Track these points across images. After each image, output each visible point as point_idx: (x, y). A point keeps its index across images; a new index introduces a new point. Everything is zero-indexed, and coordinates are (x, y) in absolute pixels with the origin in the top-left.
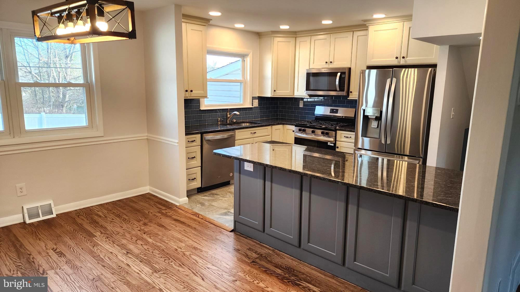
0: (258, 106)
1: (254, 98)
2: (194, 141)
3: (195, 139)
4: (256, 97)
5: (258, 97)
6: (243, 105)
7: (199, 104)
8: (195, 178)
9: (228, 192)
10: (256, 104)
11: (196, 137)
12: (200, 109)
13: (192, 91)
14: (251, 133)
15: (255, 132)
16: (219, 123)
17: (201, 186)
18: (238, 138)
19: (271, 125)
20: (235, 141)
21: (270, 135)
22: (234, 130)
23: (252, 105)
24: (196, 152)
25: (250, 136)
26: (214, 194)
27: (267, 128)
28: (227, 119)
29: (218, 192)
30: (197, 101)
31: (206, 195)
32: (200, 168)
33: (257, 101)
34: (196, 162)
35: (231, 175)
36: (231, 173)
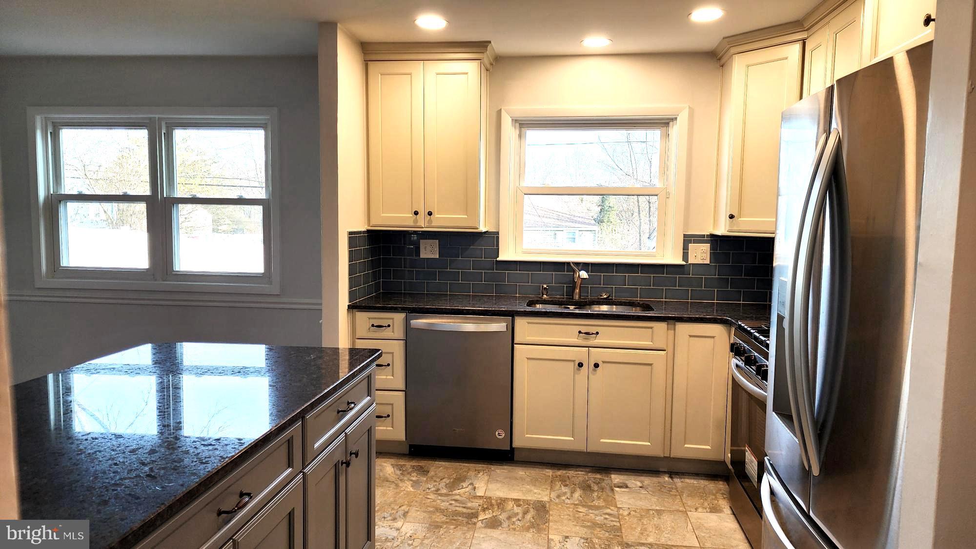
0: (708, 262)
1: (688, 239)
2: (389, 326)
3: (390, 322)
4: (702, 237)
5: (713, 236)
6: (655, 256)
7: (498, 245)
8: (388, 416)
9: (458, 476)
10: (699, 256)
11: (393, 319)
12: (498, 259)
13: (430, 214)
14: (580, 332)
15: (597, 333)
16: (545, 296)
17: (406, 439)
18: (528, 338)
19: (670, 319)
20: (515, 345)
21: (665, 348)
22: (512, 314)
23: (685, 256)
24: (392, 353)
25: (576, 340)
26: (426, 469)
27: (651, 328)
28: (574, 288)
29: (441, 468)
30: (492, 239)
31: (409, 464)
32: (402, 394)
33: (706, 247)
34: (392, 377)
35: (500, 434)
36: (500, 431)
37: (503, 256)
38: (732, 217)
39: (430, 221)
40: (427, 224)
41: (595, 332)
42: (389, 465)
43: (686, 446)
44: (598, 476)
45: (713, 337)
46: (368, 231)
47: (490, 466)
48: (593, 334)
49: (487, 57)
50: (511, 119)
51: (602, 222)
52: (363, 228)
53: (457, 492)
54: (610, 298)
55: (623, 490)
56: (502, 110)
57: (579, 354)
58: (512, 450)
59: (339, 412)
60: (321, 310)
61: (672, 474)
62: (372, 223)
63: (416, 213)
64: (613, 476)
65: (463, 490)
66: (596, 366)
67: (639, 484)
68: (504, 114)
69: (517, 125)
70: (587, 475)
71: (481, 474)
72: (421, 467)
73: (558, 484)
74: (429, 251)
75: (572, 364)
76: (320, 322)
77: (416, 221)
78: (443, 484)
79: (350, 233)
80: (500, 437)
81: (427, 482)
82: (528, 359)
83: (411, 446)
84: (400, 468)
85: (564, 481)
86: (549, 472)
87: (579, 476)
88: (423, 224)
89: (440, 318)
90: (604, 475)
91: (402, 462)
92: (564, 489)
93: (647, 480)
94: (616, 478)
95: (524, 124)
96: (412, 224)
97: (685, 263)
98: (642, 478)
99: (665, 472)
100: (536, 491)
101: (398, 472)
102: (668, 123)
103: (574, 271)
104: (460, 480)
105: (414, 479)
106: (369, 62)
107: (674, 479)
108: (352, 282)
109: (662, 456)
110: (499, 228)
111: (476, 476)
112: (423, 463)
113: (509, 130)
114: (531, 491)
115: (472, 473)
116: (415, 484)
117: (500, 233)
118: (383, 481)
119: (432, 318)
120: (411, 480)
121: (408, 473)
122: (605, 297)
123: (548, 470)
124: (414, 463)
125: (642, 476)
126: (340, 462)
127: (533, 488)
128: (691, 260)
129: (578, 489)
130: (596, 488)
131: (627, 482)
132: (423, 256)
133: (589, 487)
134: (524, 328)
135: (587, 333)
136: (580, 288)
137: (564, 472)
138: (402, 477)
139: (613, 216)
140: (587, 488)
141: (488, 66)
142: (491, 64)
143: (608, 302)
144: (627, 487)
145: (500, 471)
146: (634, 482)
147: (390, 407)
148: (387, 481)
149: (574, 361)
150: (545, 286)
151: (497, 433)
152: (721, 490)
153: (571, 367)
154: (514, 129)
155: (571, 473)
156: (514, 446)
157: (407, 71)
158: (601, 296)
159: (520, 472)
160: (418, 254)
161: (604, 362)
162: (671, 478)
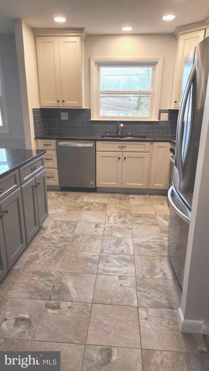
0: (167, 120)
1: (161, 111)
2: (50, 145)
4: (166, 110)
5: (169, 110)
6: (148, 118)
7: (90, 114)
8: (52, 177)
9: (78, 196)
10: (164, 118)
11: (51, 142)
12: (90, 120)
13: (63, 101)
14: (119, 147)
15: (126, 147)
16: (108, 134)
17: (59, 185)
18: (101, 149)
19: (151, 141)
20: (96, 152)
21: (149, 151)
22: (95, 140)
23: (159, 118)
24: (52, 155)
25: (118, 149)
26: (66, 194)
27: (145, 144)
28: (119, 131)
29: (72, 194)
30: (88, 112)
31: (60, 193)
32: (57, 169)
33: (167, 115)
34: (53, 164)
35: (92, 183)
36: (92, 182)
37: (92, 119)
38: (176, 102)
39: (64, 104)
40: (62, 106)
41: (125, 146)
42: (54, 194)
43: (155, 185)
44: (125, 195)
45: (166, 147)
46: (40, 109)
47: (88, 193)
48: (124, 147)
49: (84, 35)
50: (94, 62)
51: (138, 109)
52: (39, 107)
53: (77, 201)
54: (132, 134)
55: (133, 199)
56: (91, 58)
57: (119, 154)
58: (96, 188)
59: (32, 169)
60: (25, 140)
61: (150, 194)
62: (42, 105)
63: (58, 101)
64: (130, 195)
65: (79, 200)
66: (125, 158)
67: (138, 197)
68: (91, 60)
69: (97, 65)
70: (121, 195)
71: (85, 195)
72: (65, 194)
73: (111, 198)
74: (64, 117)
75: (117, 158)
76: (25, 143)
77: (58, 104)
78: (72, 199)
79: (33, 109)
80: (92, 184)
81: (67, 198)
82: (101, 156)
83: (61, 187)
84: (58, 194)
85: (113, 197)
86: (109, 195)
87: (119, 195)
88: (61, 106)
89: (69, 142)
90: (127, 195)
91: (58, 192)
92: (113, 199)
93: (141, 196)
94: (131, 196)
95: (100, 64)
96: (56, 105)
97: (159, 121)
98: (139, 196)
99: (147, 194)
100: (103, 200)
101: (57, 195)
102: (155, 64)
103: (119, 124)
104: (78, 197)
105: (63, 197)
106: (36, 37)
107: (151, 196)
108: (35, 129)
109: (147, 188)
110: (91, 108)
111: (84, 196)
112: (65, 193)
113: (94, 67)
114: (102, 200)
115: (82, 195)
116: (63, 199)
117: (91, 110)
118: (52, 198)
119: (66, 142)
120: (62, 198)
121: (60, 196)
122: (130, 134)
123: (108, 194)
124: (62, 193)
125: (140, 195)
126: (34, 186)
127: (102, 199)
128: (161, 120)
129: (118, 199)
130: (124, 199)
131: (134, 197)
132: (62, 119)
133: (122, 199)
134: (100, 145)
135: (122, 147)
136: (121, 131)
137: (114, 194)
138: (58, 197)
139: (142, 107)
140: (121, 199)
141: (84, 38)
142: (86, 38)
143: (131, 136)
144: (134, 198)
145: (92, 195)
146: (137, 197)
147: (53, 174)
148: (53, 198)
149: (117, 157)
150: (108, 130)
151: (91, 182)
152: (165, 199)
153: (116, 159)
154: (95, 66)
155: (116, 195)
156: (97, 187)
157: (52, 41)
158: (128, 134)
159: (99, 195)
160: (60, 118)
161: (128, 157)
162: (150, 196)
